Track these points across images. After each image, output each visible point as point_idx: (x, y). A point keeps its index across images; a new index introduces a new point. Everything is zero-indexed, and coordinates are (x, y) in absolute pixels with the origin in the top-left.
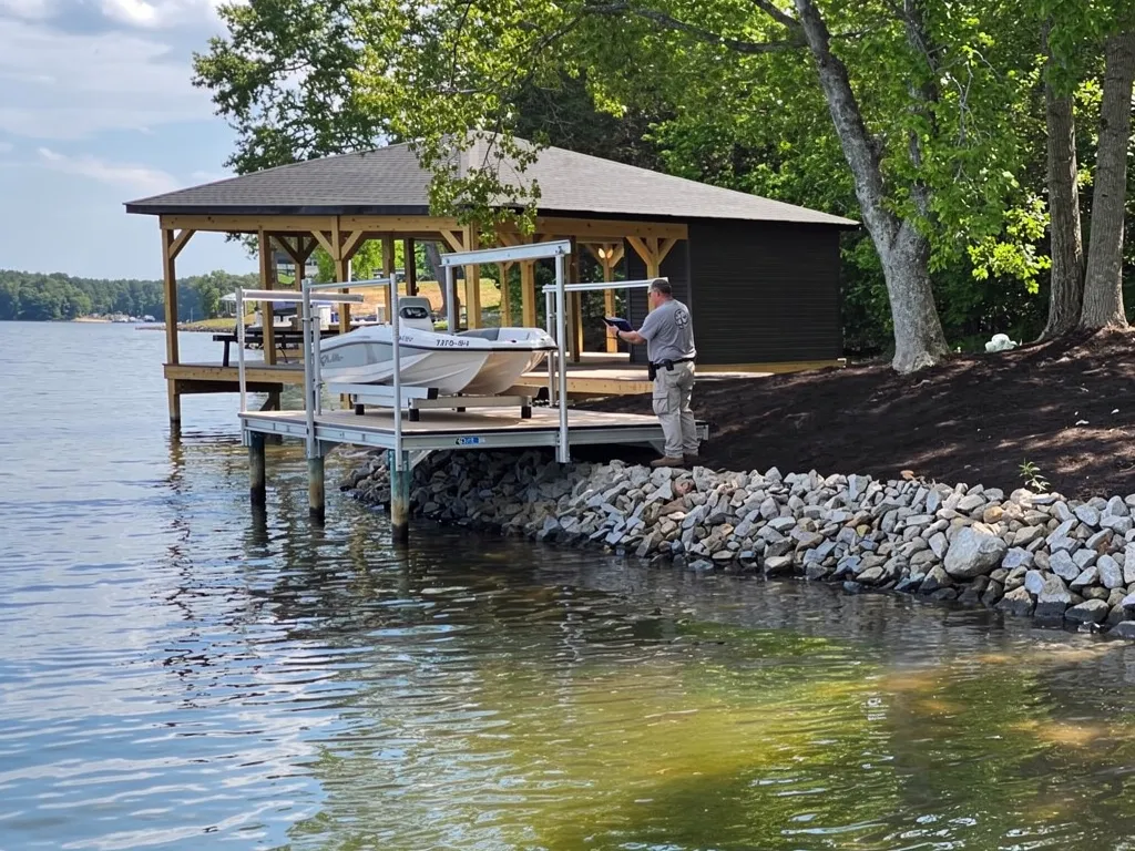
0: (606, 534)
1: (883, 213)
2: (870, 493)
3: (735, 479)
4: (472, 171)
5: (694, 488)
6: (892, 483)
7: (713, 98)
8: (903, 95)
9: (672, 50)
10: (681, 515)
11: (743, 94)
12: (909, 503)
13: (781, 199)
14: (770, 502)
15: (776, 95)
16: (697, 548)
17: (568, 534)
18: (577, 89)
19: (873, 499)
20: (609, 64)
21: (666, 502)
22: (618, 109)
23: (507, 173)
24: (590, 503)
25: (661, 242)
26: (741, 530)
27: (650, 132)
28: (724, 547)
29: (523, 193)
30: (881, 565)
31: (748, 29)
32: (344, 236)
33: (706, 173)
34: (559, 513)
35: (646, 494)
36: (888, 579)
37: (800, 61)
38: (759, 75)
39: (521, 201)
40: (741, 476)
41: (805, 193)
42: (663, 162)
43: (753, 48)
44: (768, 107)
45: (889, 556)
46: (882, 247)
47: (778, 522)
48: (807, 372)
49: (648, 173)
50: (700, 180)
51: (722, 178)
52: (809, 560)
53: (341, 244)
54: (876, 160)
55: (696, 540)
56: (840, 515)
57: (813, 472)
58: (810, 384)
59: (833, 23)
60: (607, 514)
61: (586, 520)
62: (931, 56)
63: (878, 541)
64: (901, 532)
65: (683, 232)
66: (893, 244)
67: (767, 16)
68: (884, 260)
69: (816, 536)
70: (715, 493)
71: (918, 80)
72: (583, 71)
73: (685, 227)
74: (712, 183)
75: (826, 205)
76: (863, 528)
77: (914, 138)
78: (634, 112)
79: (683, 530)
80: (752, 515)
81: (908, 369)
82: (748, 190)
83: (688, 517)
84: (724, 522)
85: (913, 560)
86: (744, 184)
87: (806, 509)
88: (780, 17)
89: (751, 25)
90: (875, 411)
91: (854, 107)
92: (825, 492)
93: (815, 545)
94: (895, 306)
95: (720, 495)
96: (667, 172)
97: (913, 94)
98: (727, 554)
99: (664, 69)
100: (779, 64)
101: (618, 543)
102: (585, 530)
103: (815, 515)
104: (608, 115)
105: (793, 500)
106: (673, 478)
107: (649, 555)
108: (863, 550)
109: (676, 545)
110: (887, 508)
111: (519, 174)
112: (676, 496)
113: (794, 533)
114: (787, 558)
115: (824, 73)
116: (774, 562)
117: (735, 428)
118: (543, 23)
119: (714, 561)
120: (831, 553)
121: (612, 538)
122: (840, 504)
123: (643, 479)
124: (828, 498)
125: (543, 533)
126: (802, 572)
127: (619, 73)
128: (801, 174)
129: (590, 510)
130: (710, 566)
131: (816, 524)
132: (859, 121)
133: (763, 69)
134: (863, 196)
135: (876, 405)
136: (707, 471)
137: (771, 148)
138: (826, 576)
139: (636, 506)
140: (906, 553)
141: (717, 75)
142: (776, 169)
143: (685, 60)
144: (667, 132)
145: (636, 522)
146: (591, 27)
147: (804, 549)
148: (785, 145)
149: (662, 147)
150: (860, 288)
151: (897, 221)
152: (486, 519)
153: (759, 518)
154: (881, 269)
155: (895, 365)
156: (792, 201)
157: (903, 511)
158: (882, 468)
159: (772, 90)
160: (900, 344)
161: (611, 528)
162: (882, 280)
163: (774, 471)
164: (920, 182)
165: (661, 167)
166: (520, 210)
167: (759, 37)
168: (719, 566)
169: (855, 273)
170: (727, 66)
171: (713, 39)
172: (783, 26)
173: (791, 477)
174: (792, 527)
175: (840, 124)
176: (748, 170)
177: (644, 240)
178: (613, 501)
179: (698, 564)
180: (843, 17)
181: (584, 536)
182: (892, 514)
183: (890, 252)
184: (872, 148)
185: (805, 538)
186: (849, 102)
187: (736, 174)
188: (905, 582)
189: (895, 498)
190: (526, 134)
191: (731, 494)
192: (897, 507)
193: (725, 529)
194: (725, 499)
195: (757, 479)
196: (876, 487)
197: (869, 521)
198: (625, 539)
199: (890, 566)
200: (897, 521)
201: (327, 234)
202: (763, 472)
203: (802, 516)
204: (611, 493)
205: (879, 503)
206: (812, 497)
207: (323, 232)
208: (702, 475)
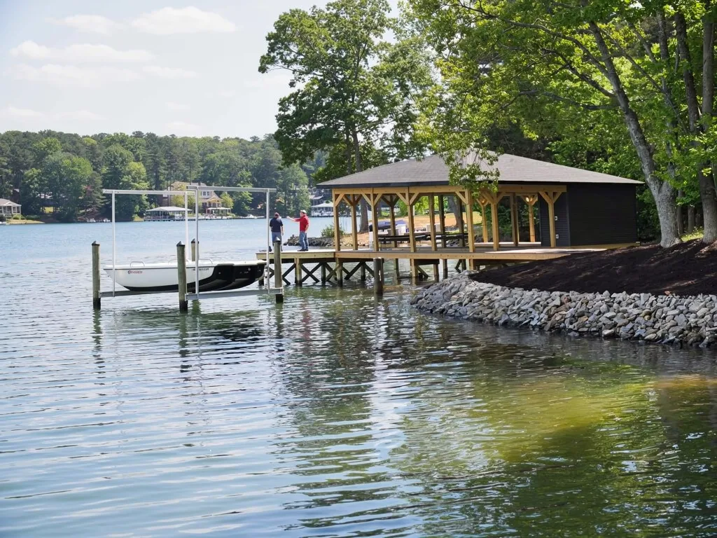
0: (530, 321)
1: (654, 178)
2: (650, 302)
3: (589, 296)
4: (468, 165)
5: (570, 300)
6: (660, 296)
7: (577, 131)
8: (663, 126)
9: (558, 110)
10: (564, 312)
11: (591, 128)
12: (668, 305)
13: (609, 173)
14: (604, 306)
15: (605, 128)
16: (571, 327)
17: (512, 322)
18: (516, 128)
19: (651, 304)
20: (530, 117)
21: (558, 306)
22: (534, 136)
23: (484, 166)
24: (523, 308)
25: (554, 194)
26: (591, 318)
27: (549, 146)
28: (584, 326)
29: (492, 175)
30: (655, 333)
31: (592, 100)
32: (411, 195)
33: (574, 162)
34: (509, 313)
35: (548, 303)
36: (658, 339)
37: (616, 112)
38: (598, 120)
39: (491, 178)
40: (591, 295)
41: (620, 170)
42: (555, 159)
43: (595, 108)
44: (602, 133)
45: (659, 329)
46: (655, 193)
47: (609, 315)
48: (621, 248)
49: (548, 164)
50: (572, 166)
51: (582, 165)
52: (622, 331)
53: (410, 198)
54: (651, 155)
55: (571, 323)
56: (636, 311)
57: (624, 292)
58: (623, 253)
59: (630, 96)
60: (531, 312)
61: (521, 316)
62: (675, 108)
63: (654, 323)
64: (664, 318)
65: (564, 189)
66: (659, 191)
67: (601, 94)
68: (656, 199)
69: (626, 321)
70: (580, 303)
71: (669, 120)
72: (518, 120)
73: (565, 187)
74: (577, 167)
75: (629, 175)
76: (647, 317)
77: (668, 145)
78: (542, 137)
79: (565, 319)
80: (596, 313)
81: (668, 246)
82: (594, 170)
83: (569, 313)
84: (584, 315)
85: (670, 330)
86: (592, 167)
87: (621, 309)
88: (607, 94)
89: (594, 98)
90: (653, 265)
91: (641, 132)
92: (629, 302)
93: (625, 325)
94: (661, 219)
95: (582, 303)
96: (558, 163)
97: (668, 125)
98: (585, 329)
99: (555, 118)
100: (607, 115)
101: (536, 325)
102: (521, 320)
103: (625, 312)
104: (530, 140)
105: (615, 305)
106: (561, 296)
107: (550, 330)
108: (647, 326)
109: (562, 325)
110: (658, 308)
111: (490, 166)
112: (562, 304)
113: (615, 319)
114: (612, 330)
115: (627, 117)
116: (606, 332)
117: (589, 273)
118: (500, 100)
119: (580, 332)
120: (632, 328)
121: (533, 323)
122: (636, 306)
123: (546, 297)
124: (631, 303)
125: (501, 322)
126: (619, 337)
127: (535, 121)
128: (618, 162)
129: (523, 311)
130: (577, 334)
131: (625, 315)
132: (644, 138)
133: (599, 117)
134: (646, 171)
135: (652, 262)
136: (576, 293)
137: (604, 151)
138: (630, 338)
139: (544, 309)
140: (666, 328)
141: (579, 120)
142: (606, 160)
143: (565, 114)
144: (557, 146)
145: (544, 316)
146: (521, 101)
147: (620, 326)
148: (610, 150)
149: (555, 153)
150: (645, 212)
151: (661, 181)
152: (475, 316)
153: (600, 313)
154: (654, 203)
155: (662, 244)
156: (614, 174)
157: (665, 309)
158: (656, 290)
159: (604, 126)
160: (663, 235)
161: (533, 319)
162: (655, 207)
163: (606, 292)
164: (671, 163)
165: (554, 161)
166: (490, 182)
167: (597, 103)
168: (581, 334)
169: (643, 205)
170: (584, 117)
171: (577, 105)
172: (608, 98)
173: (614, 295)
174: (614, 317)
175: (635, 139)
176: (594, 161)
177: (547, 193)
178: (533, 307)
179: (571, 334)
180: (635, 93)
181: (520, 322)
182: (661, 310)
183: (659, 195)
184: (649, 150)
185: (620, 322)
186: (638, 129)
187: (588, 163)
188: (666, 340)
189: (662, 303)
190: (493, 149)
191: (587, 303)
192: (662, 307)
193: (584, 319)
194: (584, 305)
195: (599, 296)
196: (653, 298)
197: (649, 314)
198: (539, 323)
199: (659, 334)
200: (662, 313)
201: (404, 195)
202: (601, 293)
203: (619, 312)
204: (532, 303)
205: (654, 306)
206: (624, 303)
207: (401, 194)
208: (574, 295)
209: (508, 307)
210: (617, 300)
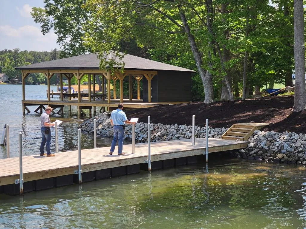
0: (138, 138)
1: (202, 69)
2: (198, 130)
4: (109, 59)
5: (158, 128)
6: (203, 127)
7: (163, 44)
8: (207, 43)
9: (155, 33)
10: (155, 134)
11: (170, 43)
13: (178, 66)
14: (175, 131)
15: (177, 43)
17: (130, 138)
18: (133, 41)
20: (141, 36)
21: (152, 131)
22: (142, 46)
23: (117, 60)
24: (135, 131)
25: (151, 75)
26: (168, 137)
27: (148, 51)
29: (121, 65)
31: (171, 29)
32: (80, 74)
33: (161, 60)
34: (128, 133)
35: (147, 129)
37: (184, 35)
38: (174, 38)
40: (169, 126)
41: (183, 65)
42: (151, 58)
43: (173, 33)
44: (176, 46)
46: (202, 76)
47: (177, 136)
48: (184, 104)
49: (148, 60)
50: (160, 62)
51: (164, 62)
53: (79, 76)
54: (201, 58)
56: (190, 134)
57: (185, 125)
58: (185, 106)
59: (191, 27)
60: (139, 134)
62: (213, 34)
65: (156, 73)
66: (204, 76)
67: (176, 26)
68: (203, 79)
71: (210, 40)
72: (134, 38)
73: (157, 72)
74: (162, 62)
75: (188, 67)
76: (196, 137)
77: (209, 52)
78: (145, 46)
79: (156, 137)
80: (171, 134)
81: (207, 103)
82: (170, 64)
83: (157, 134)
84: (165, 136)
86: (169, 63)
87: (183, 133)
88: (179, 26)
89: (172, 28)
90: (200, 112)
91: (196, 46)
92: (187, 129)
94: (205, 89)
95: (164, 130)
96: (152, 60)
97: (209, 43)
99: (153, 37)
100: (178, 36)
101: (141, 140)
103: (185, 134)
104: (140, 47)
105: (180, 131)
106: (154, 126)
109: (154, 140)
110: (201, 133)
111: (120, 60)
112: (154, 130)
115: (189, 38)
117: (168, 115)
118: (126, 27)
122: (191, 132)
123: (147, 126)
124: (188, 130)
127: (143, 38)
128: (182, 61)
131: (185, 136)
132: (197, 49)
133: (175, 37)
134: (198, 65)
135: (200, 111)
136: (161, 124)
137: (176, 55)
139: (146, 132)
141: (164, 39)
142: (177, 60)
143: (158, 35)
144: (152, 51)
145: (145, 136)
146: (137, 28)
148: (179, 54)
149: (151, 55)
150: (195, 86)
151: (205, 71)
152: (111, 135)
153: (173, 135)
154: (201, 81)
155: (205, 102)
156: (180, 66)
158: (200, 124)
159: (177, 42)
160: (206, 98)
161: (140, 137)
162: (202, 84)
163: (176, 125)
164: (211, 62)
166: (120, 68)
167: (174, 30)
169: (194, 82)
170: (167, 37)
171: (164, 31)
172: (180, 28)
173: (180, 126)
174: (180, 137)
175: (193, 49)
176: (170, 59)
177: (147, 75)
178: (140, 131)
180: (193, 26)
182: (202, 134)
184: (200, 55)
186: (195, 44)
187: (168, 61)
189: (203, 131)
190: (122, 51)
191: (167, 130)
192: (203, 133)
194: (165, 130)
195: (173, 127)
196: (199, 128)
200: (203, 136)
201: (76, 74)
202: (174, 125)
203: (182, 134)
204: (140, 129)
205: (200, 131)
206: (185, 130)
207: (75, 73)
208: (160, 125)
209: (128, 131)
210: (182, 128)
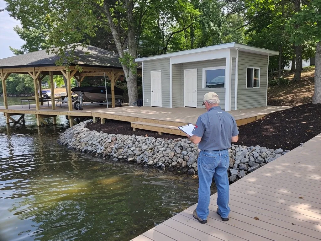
0: (97, 151)
3: (126, 137)
5: (116, 139)
10: (112, 146)
12: (161, 144)
14: (131, 144)
16: (115, 155)
17: (89, 151)
19: (153, 143)
21: (110, 143)
24: (94, 143)
26: (124, 150)
28: (121, 155)
30: (153, 161)
35: (106, 140)
36: (154, 165)
45: (155, 158)
47: (132, 149)
52: (138, 159)
55: (115, 153)
56: (145, 147)
57: (142, 136)
60: (97, 146)
61: (93, 147)
63: (153, 154)
64: (158, 152)
69: (140, 153)
70: (121, 141)
76: (150, 150)
79: (112, 150)
80: (127, 147)
83: (114, 147)
84: (122, 148)
85: (161, 159)
87: (139, 145)
92: (144, 141)
93: (139, 155)
98: (121, 157)
101: (99, 153)
102: (93, 150)
103: (140, 147)
105: (137, 143)
106: (112, 137)
107: (105, 157)
108: (149, 157)
109: (111, 154)
110: (156, 146)
112: (112, 141)
113: (135, 151)
114: (133, 158)
116: (130, 159)
119: (118, 159)
120: (143, 157)
121: (98, 152)
122: (146, 144)
123: (106, 136)
124: (144, 142)
125: (83, 150)
126: (136, 162)
129: (94, 145)
130: (117, 159)
131: (140, 149)
138: (141, 163)
139: (104, 144)
140: (159, 158)
145: (103, 148)
147: (137, 156)
152: (73, 146)
153: (129, 147)
157: (159, 146)
161: (98, 149)
163: (134, 135)
168: (119, 159)
173: (137, 137)
178: (99, 142)
179: (114, 159)
181: (93, 151)
185: (137, 153)
188: (158, 165)
189: (158, 143)
191: (124, 141)
192: (158, 145)
193: (121, 150)
194: (123, 142)
195: (130, 138)
196: (154, 140)
197: (152, 149)
198: (100, 152)
199: (155, 161)
200: (157, 149)
202: (131, 136)
203: (138, 147)
204: (99, 140)
205: (154, 144)
206: (141, 142)
208: (119, 136)
209: (87, 142)
210: (138, 140)
